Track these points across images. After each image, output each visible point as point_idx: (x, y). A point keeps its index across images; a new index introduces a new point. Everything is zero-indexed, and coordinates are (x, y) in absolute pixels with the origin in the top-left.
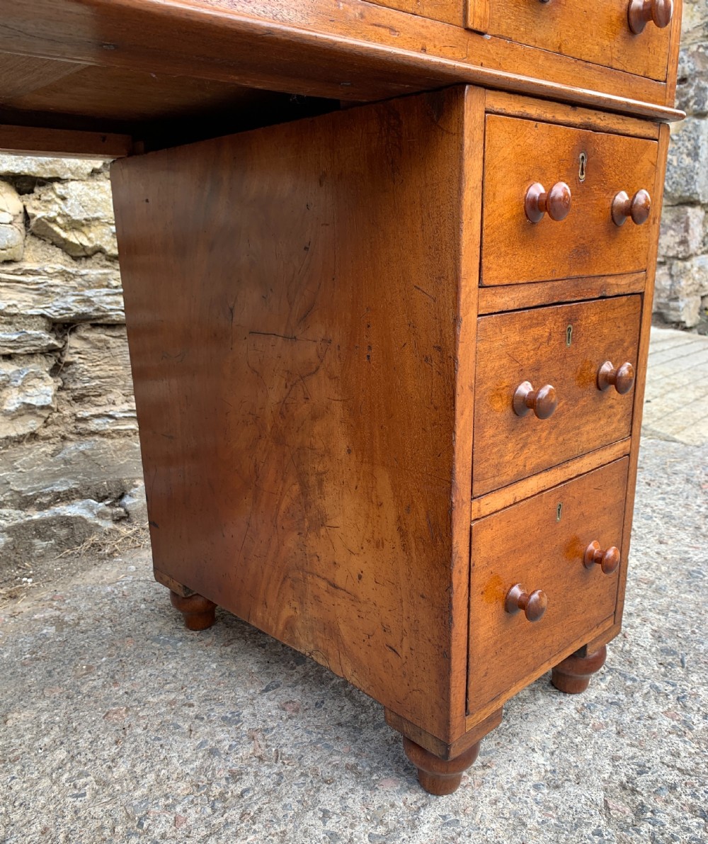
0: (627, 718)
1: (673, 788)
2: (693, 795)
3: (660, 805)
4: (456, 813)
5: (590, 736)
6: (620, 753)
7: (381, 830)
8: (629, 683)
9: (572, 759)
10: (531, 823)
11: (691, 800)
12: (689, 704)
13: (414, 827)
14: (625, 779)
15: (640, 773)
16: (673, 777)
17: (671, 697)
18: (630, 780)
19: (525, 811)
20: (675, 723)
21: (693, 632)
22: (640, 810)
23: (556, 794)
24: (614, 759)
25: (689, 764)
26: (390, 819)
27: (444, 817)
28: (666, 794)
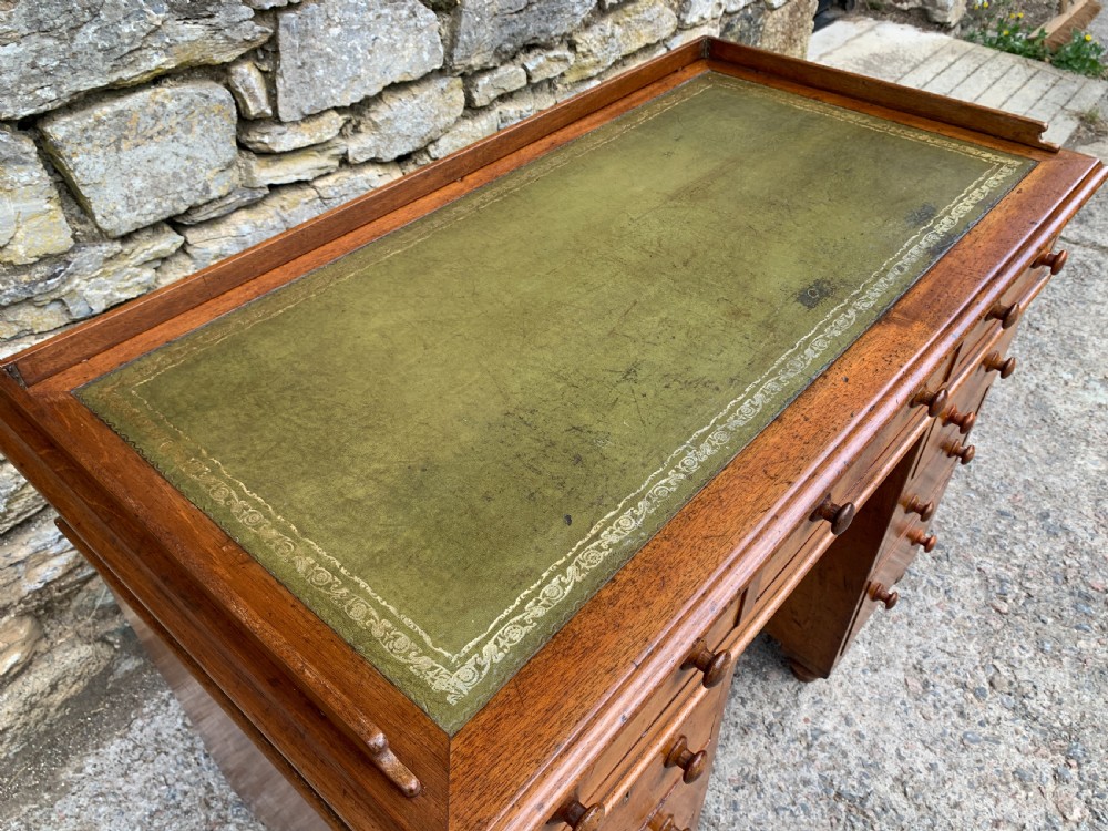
0: (914, 611)
1: (944, 667)
2: (957, 673)
3: (937, 680)
4: (820, 694)
5: (891, 627)
6: (912, 642)
7: (778, 709)
8: (913, 578)
9: (882, 648)
10: (865, 699)
11: (955, 676)
12: (953, 596)
13: (797, 706)
14: (915, 662)
15: (924, 657)
16: (944, 659)
17: (941, 590)
18: (919, 662)
19: (860, 690)
20: (944, 614)
21: (955, 525)
22: (926, 684)
23: (876, 677)
24: (909, 647)
25: (954, 649)
26: (782, 701)
27: (814, 698)
28: (940, 672)
